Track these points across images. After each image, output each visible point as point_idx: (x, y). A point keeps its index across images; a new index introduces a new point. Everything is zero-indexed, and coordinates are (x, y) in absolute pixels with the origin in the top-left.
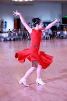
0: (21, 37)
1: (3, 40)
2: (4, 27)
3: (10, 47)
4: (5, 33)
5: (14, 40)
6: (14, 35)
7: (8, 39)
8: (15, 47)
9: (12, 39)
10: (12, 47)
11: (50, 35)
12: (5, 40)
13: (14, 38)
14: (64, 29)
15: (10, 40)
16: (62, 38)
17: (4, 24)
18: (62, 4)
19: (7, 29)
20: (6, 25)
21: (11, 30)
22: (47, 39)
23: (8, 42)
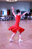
0: (10, 19)
1: (2, 20)
2: (2, 14)
3: (5, 24)
4: (3, 17)
5: (7, 20)
6: (7, 18)
7: (4, 20)
8: (8, 23)
9: (6, 20)
10: (6, 23)
11: (24, 18)
12: (3, 20)
13: (7, 19)
14: (31, 15)
15: (5, 20)
16: (30, 19)
17: (2, 12)
18: (30, 3)
19: (4, 15)
20: (3, 13)
21: (6, 15)
22: (23, 20)
23: (4, 21)
